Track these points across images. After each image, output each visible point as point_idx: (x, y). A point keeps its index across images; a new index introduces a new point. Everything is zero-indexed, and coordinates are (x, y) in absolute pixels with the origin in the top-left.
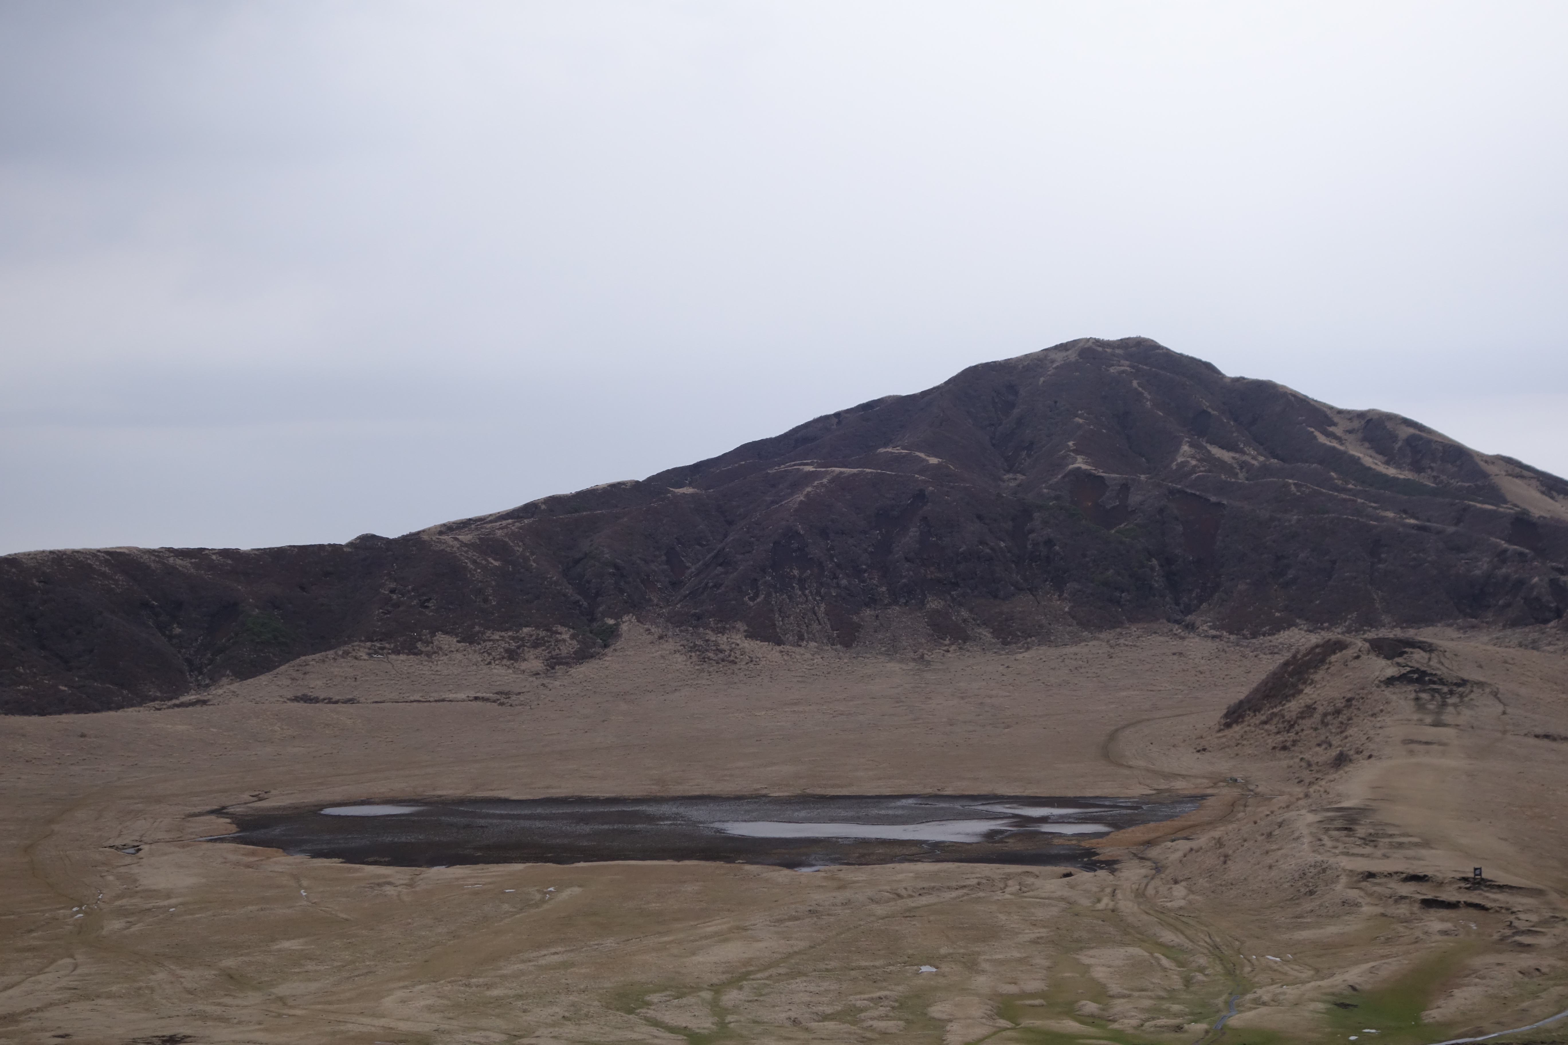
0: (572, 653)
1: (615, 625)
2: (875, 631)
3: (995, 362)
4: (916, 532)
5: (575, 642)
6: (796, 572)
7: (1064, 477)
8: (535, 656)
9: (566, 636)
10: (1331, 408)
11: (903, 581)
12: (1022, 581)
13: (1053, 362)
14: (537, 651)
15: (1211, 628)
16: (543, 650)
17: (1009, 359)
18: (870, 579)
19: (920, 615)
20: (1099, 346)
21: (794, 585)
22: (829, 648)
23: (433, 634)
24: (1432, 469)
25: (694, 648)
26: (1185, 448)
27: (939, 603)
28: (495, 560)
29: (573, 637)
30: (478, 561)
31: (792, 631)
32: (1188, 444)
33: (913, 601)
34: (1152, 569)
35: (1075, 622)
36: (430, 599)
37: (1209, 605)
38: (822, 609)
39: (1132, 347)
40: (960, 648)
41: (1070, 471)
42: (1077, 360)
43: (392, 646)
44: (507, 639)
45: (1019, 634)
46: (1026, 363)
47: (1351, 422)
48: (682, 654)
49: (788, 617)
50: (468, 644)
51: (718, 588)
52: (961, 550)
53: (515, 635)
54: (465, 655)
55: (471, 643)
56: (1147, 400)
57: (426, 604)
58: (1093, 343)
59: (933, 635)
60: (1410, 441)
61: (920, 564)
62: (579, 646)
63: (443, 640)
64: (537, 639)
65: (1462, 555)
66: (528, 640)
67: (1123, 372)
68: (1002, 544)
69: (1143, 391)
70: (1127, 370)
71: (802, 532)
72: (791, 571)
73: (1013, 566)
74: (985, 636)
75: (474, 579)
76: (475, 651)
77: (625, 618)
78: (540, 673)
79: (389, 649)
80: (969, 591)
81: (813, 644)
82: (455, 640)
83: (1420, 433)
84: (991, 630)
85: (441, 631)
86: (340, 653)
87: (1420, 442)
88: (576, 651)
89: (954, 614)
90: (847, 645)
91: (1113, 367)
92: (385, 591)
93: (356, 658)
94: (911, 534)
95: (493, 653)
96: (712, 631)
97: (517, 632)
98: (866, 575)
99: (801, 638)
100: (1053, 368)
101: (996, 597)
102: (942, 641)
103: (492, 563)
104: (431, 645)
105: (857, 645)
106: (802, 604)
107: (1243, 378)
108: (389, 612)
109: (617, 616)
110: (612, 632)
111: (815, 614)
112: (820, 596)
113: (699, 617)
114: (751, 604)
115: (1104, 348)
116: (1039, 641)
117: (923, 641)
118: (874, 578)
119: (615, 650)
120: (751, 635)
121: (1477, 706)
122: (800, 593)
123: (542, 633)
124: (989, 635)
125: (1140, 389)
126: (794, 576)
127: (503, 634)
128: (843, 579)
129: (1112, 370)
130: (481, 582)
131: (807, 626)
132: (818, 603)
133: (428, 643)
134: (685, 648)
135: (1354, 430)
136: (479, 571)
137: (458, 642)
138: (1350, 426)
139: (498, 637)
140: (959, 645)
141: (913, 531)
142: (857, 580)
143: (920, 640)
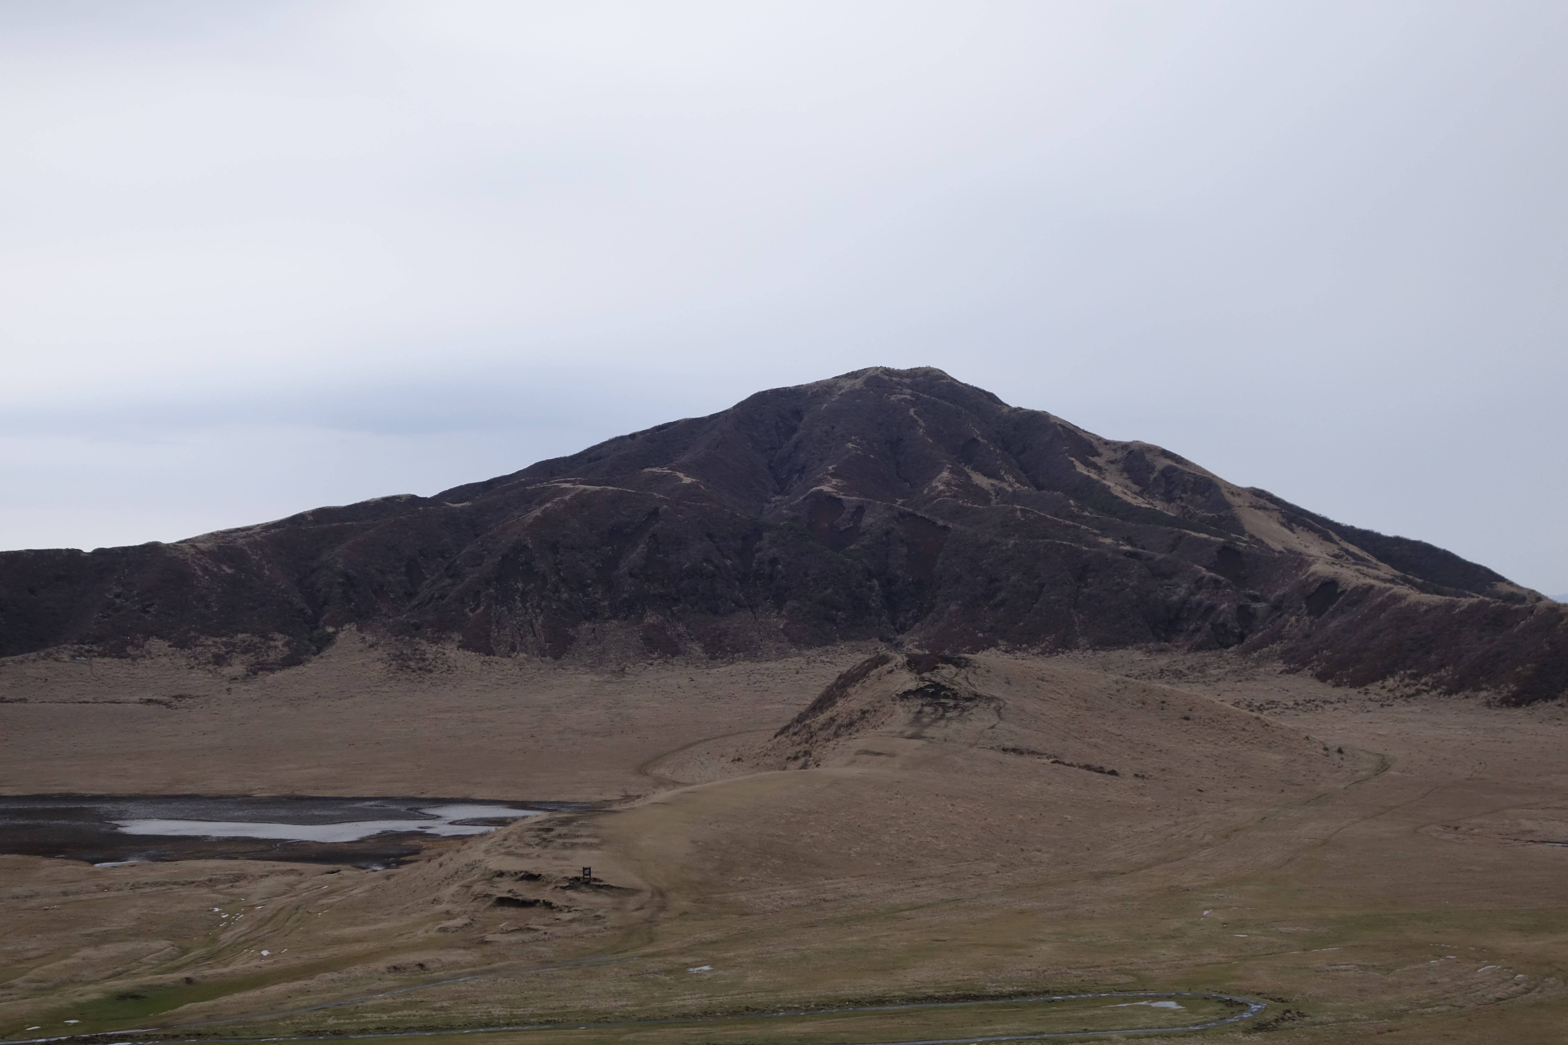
0: (279, 659)
1: (333, 633)
2: (588, 644)
3: (785, 388)
4: (644, 549)
5: (286, 649)
6: (520, 585)
7: (805, 499)
8: (241, 661)
9: (279, 643)
10: (1099, 439)
11: (624, 596)
12: (743, 598)
13: (841, 388)
14: (246, 656)
15: (917, 647)
16: (251, 656)
17: (799, 386)
18: (594, 593)
19: (636, 629)
20: (887, 375)
21: (516, 597)
22: (538, 659)
23: (147, 638)
24: (1181, 499)
25: (401, 656)
26: (945, 474)
27: (658, 618)
28: (230, 567)
29: (286, 644)
30: (210, 568)
31: (506, 642)
32: (949, 470)
33: (633, 616)
34: (871, 589)
35: (787, 639)
36: (153, 604)
37: (922, 625)
38: (540, 621)
39: (920, 377)
40: (665, 662)
41: (812, 493)
42: (862, 387)
43: (101, 649)
44: (219, 645)
45: (728, 649)
46: (815, 390)
47: (1116, 453)
48: (383, 663)
49: (504, 629)
50: (178, 649)
51: (443, 599)
52: (684, 567)
53: (229, 641)
54: (171, 659)
55: (182, 648)
56: (921, 427)
57: (148, 609)
58: (882, 372)
59: (643, 649)
60: (1167, 473)
61: (644, 579)
62: (289, 653)
63: (157, 645)
64: (249, 645)
65: (1166, 581)
66: (240, 646)
67: (903, 400)
68: (729, 562)
69: (918, 419)
70: (907, 398)
71: (530, 546)
72: (516, 584)
73: (737, 583)
74: (695, 650)
75: (199, 585)
76: (183, 656)
77: (347, 626)
78: (239, 678)
79: (96, 652)
80: (690, 607)
81: (523, 655)
82: (167, 645)
83: (1175, 465)
84: (703, 645)
85: (157, 636)
86: (42, 654)
87: (1175, 474)
88: (284, 658)
89: (671, 628)
90: (557, 657)
91: (894, 396)
92: (110, 595)
93: (56, 660)
94: (639, 550)
95: (201, 658)
96: (427, 640)
97: (232, 637)
98: (590, 589)
99: (513, 649)
100: (838, 395)
101: (716, 613)
102: (651, 655)
103: (224, 571)
104: (141, 649)
105: (566, 657)
106: (520, 616)
107: (1021, 409)
108: (109, 616)
109: (339, 625)
110: (329, 640)
111: (532, 626)
112: (540, 609)
113: (417, 627)
114: (471, 614)
115: (892, 376)
116: (745, 657)
117: (631, 654)
118: (597, 593)
119: (322, 657)
120: (463, 646)
121: (971, 720)
122: (520, 605)
123: (256, 639)
124: (699, 650)
125: (916, 417)
126: (518, 589)
127: (218, 639)
128: (565, 592)
129: (892, 398)
130: (206, 588)
131: (522, 638)
132: (536, 616)
133: (138, 646)
134: (389, 656)
135: (1116, 460)
136: (207, 577)
137: (170, 646)
138: (1113, 456)
139: (210, 643)
140: (666, 658)
141: (641, 547)
142: (580, 594)
143: (628, 653)
